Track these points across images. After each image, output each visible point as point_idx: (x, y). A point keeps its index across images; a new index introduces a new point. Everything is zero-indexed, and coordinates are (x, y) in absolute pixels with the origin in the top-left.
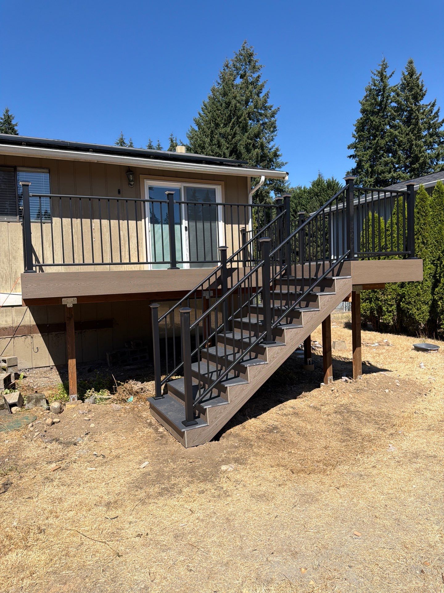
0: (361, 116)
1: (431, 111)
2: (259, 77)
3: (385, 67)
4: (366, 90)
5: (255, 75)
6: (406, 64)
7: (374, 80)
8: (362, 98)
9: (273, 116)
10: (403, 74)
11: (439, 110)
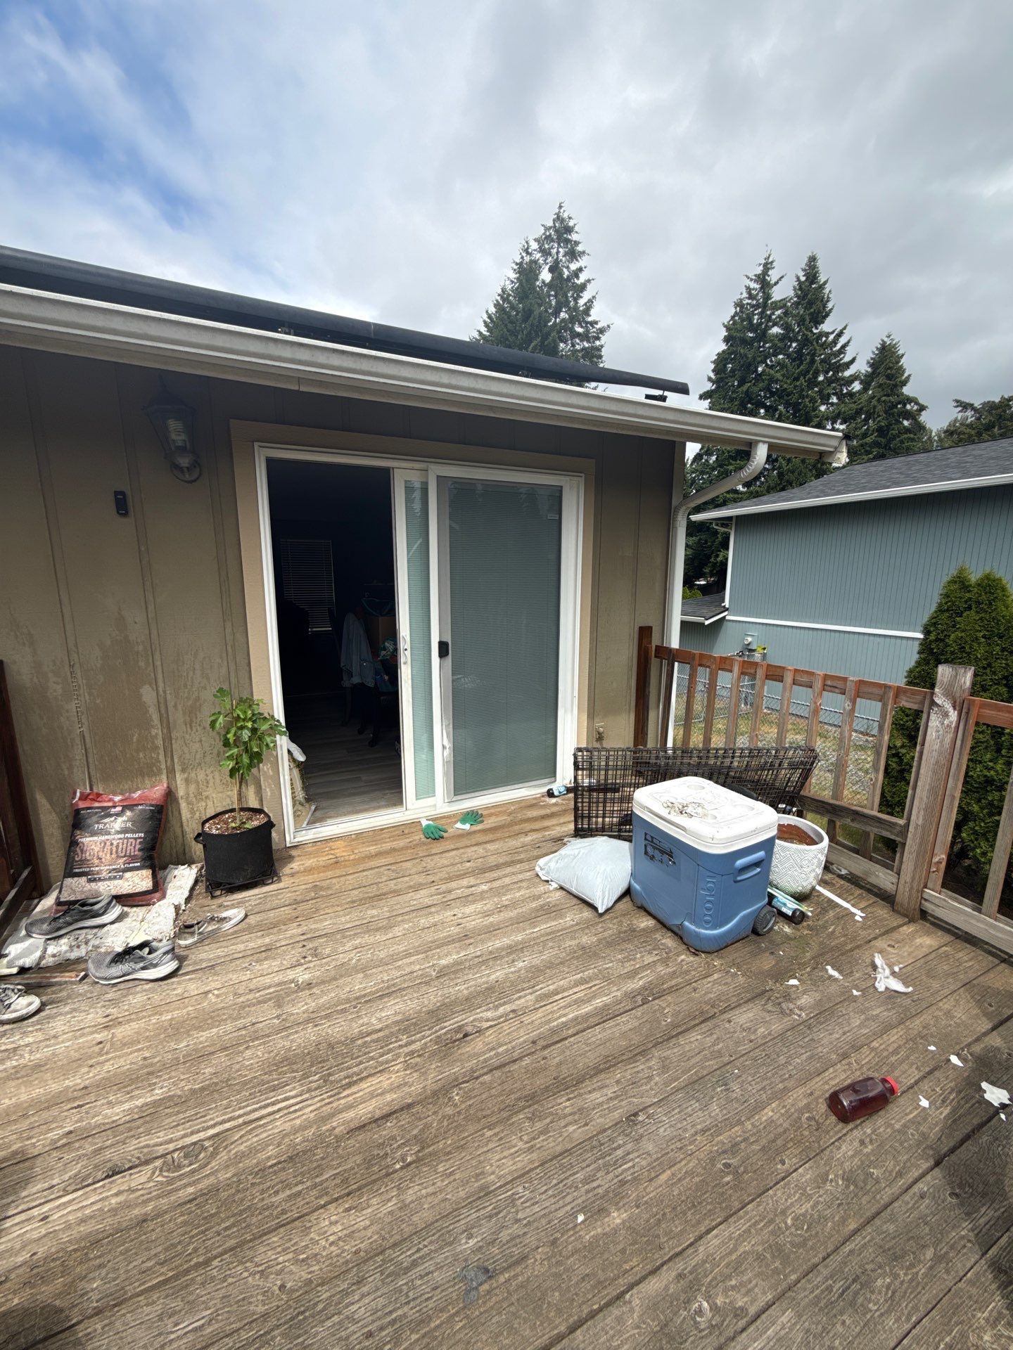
0: (723, 347)
1: (835, 342)
2: (580, 270)
3: (767, 266)
4: (736, 305)
5: (573, 266)
6: (803, 262)
7: (749, 289)
8: (726, 318)
9: (598, 338)
10: (798, 278)
11: (849, 342)
